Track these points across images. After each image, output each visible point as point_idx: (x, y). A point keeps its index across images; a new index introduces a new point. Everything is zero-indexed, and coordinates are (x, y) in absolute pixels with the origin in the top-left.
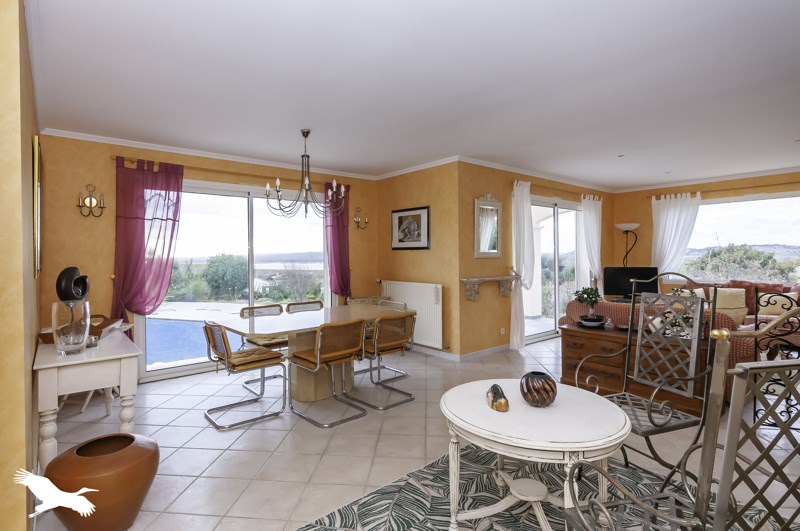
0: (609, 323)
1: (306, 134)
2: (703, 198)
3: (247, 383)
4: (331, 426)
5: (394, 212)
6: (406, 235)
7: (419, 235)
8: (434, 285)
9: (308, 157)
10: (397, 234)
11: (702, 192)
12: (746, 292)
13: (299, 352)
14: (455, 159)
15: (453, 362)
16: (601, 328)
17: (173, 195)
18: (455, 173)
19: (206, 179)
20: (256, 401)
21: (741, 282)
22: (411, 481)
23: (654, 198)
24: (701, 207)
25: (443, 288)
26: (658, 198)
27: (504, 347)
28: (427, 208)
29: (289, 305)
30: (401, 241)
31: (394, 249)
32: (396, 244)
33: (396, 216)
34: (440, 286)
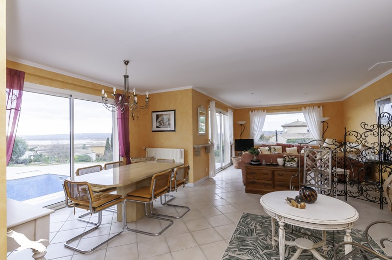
0: (264, 163)
1: (127, 63)
2: (267, 112)
3: (80, 217)
4: (160, 234)
5: (153, 112)
6: (161, 124)
7: (169, 124)
8: (179, 150)
9: (128, 77)
10: (155, 124)
11: (267, 110)
12: (282, 147)
13: (131, 193)
14: (191, 87)
15: (190, 187)
16: (260, 164)
17: (16, 92)
18: (190, 94)
19: (41, 83)
20: (97, 228)
21: (280, 144)
22: (230, 254)
23: (250, 111)
24: (266, 116)
25: (184, 150)
26: (252, 112)
27: (207, 177)
28: (175, 111)
29: (106, 165)
30: (157, 127)
31: (153, 131)
32: (155, 129)
33: (155, 115)
34: (183, 150)
